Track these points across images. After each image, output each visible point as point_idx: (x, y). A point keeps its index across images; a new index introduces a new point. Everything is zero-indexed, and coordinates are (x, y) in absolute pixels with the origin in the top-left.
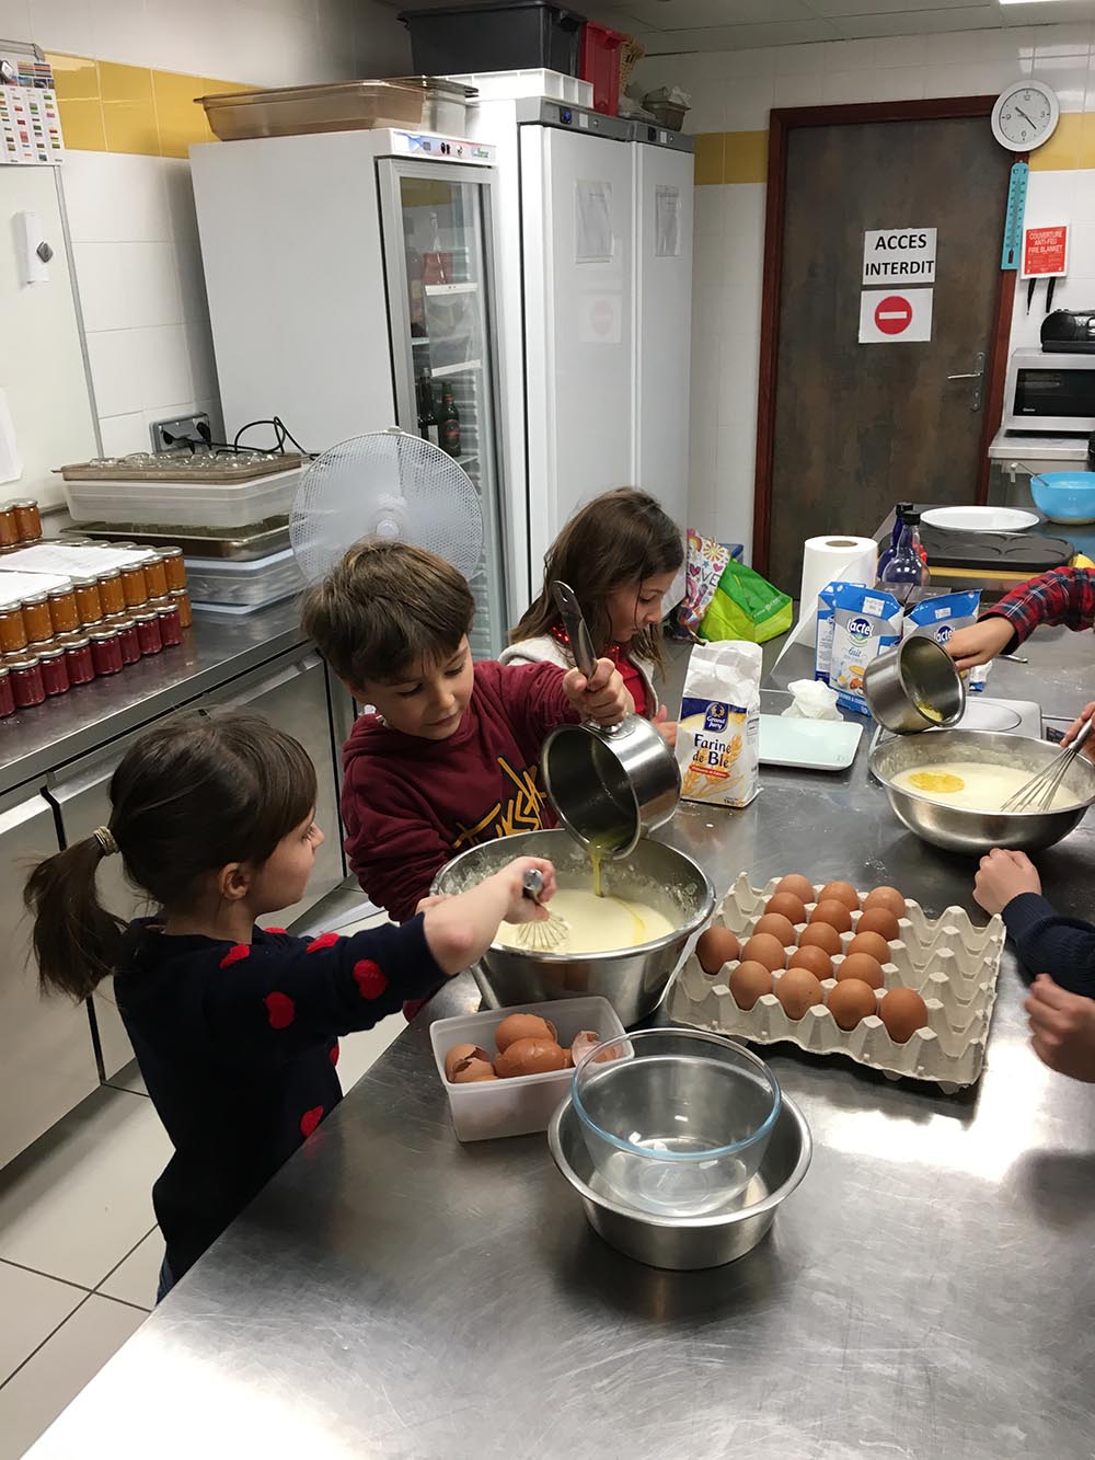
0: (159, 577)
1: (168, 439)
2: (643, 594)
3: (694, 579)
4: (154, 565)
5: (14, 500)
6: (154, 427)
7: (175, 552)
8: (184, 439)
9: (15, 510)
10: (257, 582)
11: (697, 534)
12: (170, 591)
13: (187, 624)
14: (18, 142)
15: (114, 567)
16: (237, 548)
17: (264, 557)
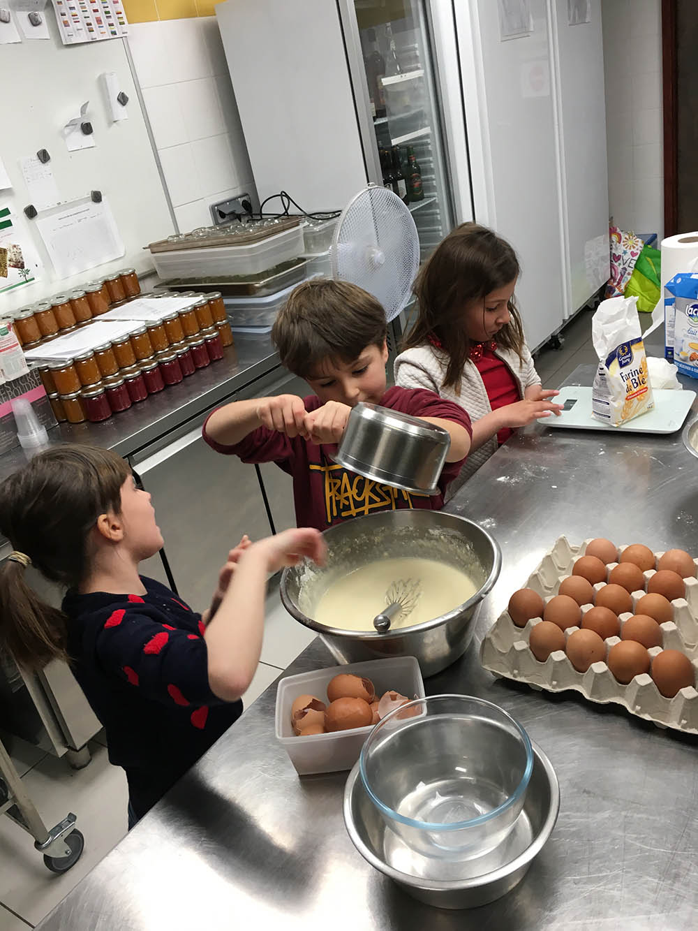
0: (207, 314)
1: (222, 215)
2: (487, 306)
3: (616, 264)
4: (202, 306)
5: (121, 271)
6: (212, 208)
7: (217, 295)
8: (232, 213)
9: (121, 277)
10: (274, 310)
11: (618, 230)
12: (215, 322)
13: (230, 343)
14: (95, 25)
15: (175, 311)
16: (258, 288)
17: (277, 292)
